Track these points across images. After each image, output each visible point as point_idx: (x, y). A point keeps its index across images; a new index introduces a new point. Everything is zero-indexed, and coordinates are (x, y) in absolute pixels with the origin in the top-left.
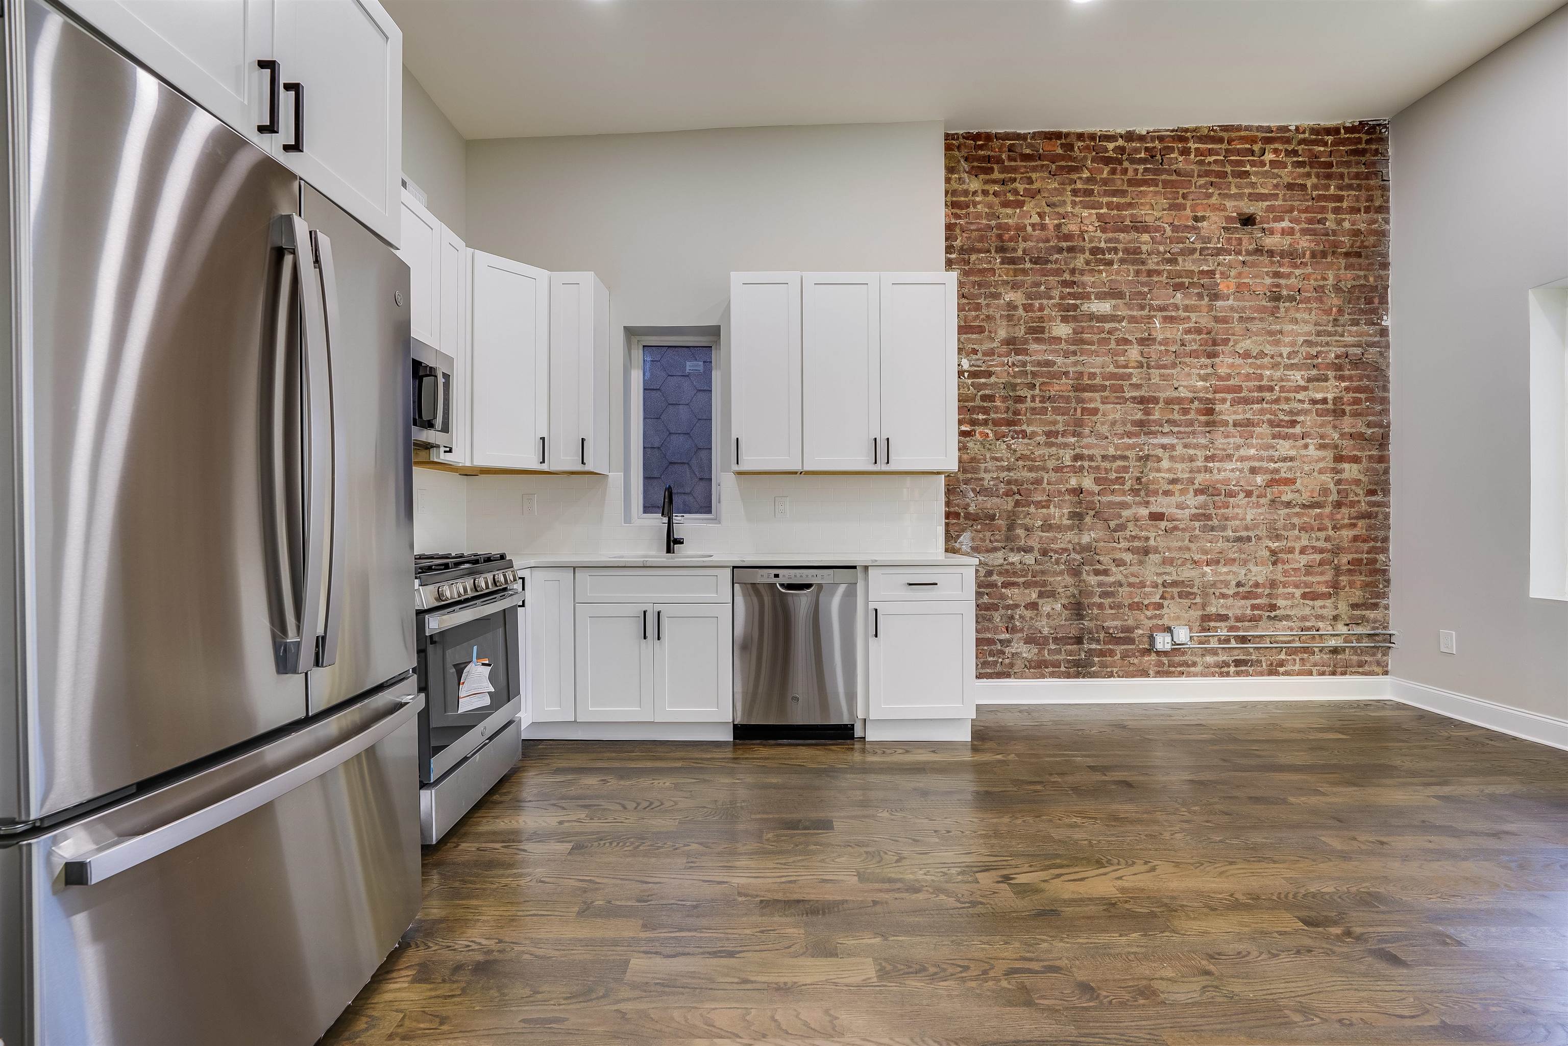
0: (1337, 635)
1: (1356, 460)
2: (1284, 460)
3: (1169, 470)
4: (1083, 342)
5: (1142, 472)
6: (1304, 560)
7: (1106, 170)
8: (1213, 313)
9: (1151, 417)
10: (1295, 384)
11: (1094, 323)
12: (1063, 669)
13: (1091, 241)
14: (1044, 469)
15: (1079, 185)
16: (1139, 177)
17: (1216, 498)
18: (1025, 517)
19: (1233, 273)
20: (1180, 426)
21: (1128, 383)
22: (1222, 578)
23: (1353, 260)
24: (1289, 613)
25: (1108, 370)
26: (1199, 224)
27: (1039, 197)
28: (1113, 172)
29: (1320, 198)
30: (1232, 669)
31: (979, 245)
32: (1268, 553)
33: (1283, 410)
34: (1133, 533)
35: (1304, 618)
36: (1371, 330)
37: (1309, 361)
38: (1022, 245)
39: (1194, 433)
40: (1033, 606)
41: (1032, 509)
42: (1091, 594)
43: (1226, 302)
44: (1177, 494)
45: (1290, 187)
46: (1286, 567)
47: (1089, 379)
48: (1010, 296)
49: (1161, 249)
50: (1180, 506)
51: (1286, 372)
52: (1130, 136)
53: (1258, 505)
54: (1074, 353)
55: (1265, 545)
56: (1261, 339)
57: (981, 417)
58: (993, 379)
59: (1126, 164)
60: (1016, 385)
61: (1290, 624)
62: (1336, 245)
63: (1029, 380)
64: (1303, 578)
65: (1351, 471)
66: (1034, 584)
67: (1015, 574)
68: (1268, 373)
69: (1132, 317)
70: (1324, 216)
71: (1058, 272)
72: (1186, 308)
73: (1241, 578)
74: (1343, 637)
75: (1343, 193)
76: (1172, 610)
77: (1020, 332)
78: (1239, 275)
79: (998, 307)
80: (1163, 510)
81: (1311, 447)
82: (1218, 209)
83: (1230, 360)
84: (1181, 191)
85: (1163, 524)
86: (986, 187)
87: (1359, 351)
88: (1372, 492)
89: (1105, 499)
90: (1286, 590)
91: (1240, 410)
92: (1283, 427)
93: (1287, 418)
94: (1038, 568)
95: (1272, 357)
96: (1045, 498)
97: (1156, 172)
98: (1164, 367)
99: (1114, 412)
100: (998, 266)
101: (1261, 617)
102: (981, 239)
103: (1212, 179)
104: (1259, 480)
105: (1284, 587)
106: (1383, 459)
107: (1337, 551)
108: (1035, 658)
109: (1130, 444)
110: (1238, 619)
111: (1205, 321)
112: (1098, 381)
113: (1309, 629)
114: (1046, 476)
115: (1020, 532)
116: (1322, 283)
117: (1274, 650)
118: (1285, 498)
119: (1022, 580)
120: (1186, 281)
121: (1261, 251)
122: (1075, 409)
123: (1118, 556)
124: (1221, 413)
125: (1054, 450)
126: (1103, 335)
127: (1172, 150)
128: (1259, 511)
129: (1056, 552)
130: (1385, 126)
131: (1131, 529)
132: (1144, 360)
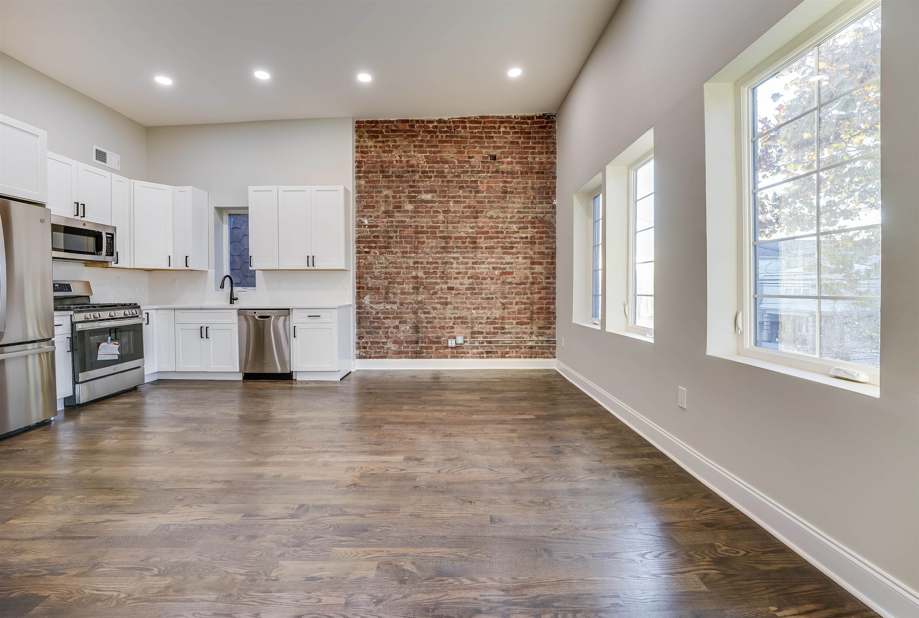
0: (532, 340)
1: (540, 264)
2: (508, 263)
3: (457, 268)
4: (418, 212)
5: (444, 269)
6: (517, 308)
7: (429, 136)
8: (476, 199)
9: (449, 245)
10: (513, 230)
11: (423, 204)
12: (410, 355)
13: (422, 168)
14: (401, 268)
15: (417, 143)
16: (444, 139)
17: (478, 280)
18: (393, 289)
19: (485, 181)
20: (461, 249)
21: (438, 230)
22: (480, 315)
23: (540, 175)
24: (511, 331)
25: (429, 224)
26: (471, 160)
27: (399, 148)
28: (432, 137)
29: (525, 148)
30: (485, 355)
31: (372, 170)
32: (501, 305)
33: (508, 242)
34: (440, 296)
35: (517, 333)
36: (548, 206)
37: (520, 220)
38: (391, 170)
39: (467, 252)
40: (397, 327)
41: (396, 285)
42: (422, 322)
43: (482, 194)
44: (460, 278)
45: (512, 143)
46: (509, 310)
47: (421, 228)
48: (386, 192)
49: (453, 171)
50: (461, 284)
51: (509, 225)
52: (440, 121)
53: (496, 284)
54: (415, 217)
55: (499, 301)
56: (498, 210)
57: (373, 245)
58: (378, 229)
59: (438, 134)
60: (389, 231)
61: (511, 336)
62: (532, 168)
63: (395, 229)
64: (517, 315)
65: (538, 268)
66: (398, 318)
67: (388, 313)
68: (501, 225)
69: (440, 201)
70: (527, 155)
71: (407, 182)
72: (464, 197)
73: (489, 315)
74: (535, 341)
75: (535, 145)
76: (457, 329)
77: (391, 208)
78: (488, 182)
79: (381, 197)
80: (454, 286)
81: (520, 258)
82: (479, 153)
83: (484, 220)
84: (463, 145)
85: (454, 292)
86: (376, 144)
87: (542, 215)
88: (548, 278)
89: (428, 281)
90: (509, 321)
91: (488, 242)
92: (508, 249)
93: (509, 245)
94: (399, 311)
95: (503, 219)
96: (401, 280)
97: (451, 137)
98: (455, 223)
99: (433, 243)
100: (381, 179)
101: (498, 333)
102: (374, 167)
103: (476, 140)
104: (497, 272)
105: (508, 319)
106: (553, 263)
107: (532, 303)
108: (398, 350)
109: (438, 257)
110: (487, 333)
111: (473, 203)
112: (425, 229)
113: (519, 338)
114: (402, 271)
115: (391, 295)
116: (526, 185)
117: (504, 347)
118: (508, 280)
119: (391, 316)
120: (465, 185)
121: (498, 171)
122: (415, 242)
123: (434, 305)
124: (479, 243)
125: (405, 260)
126: (427, 209)
127: (458, 127)
128: (497, 286)
129: (407, 304)
130: (554, 116)
131: (440, 294)
132: (446, 220)
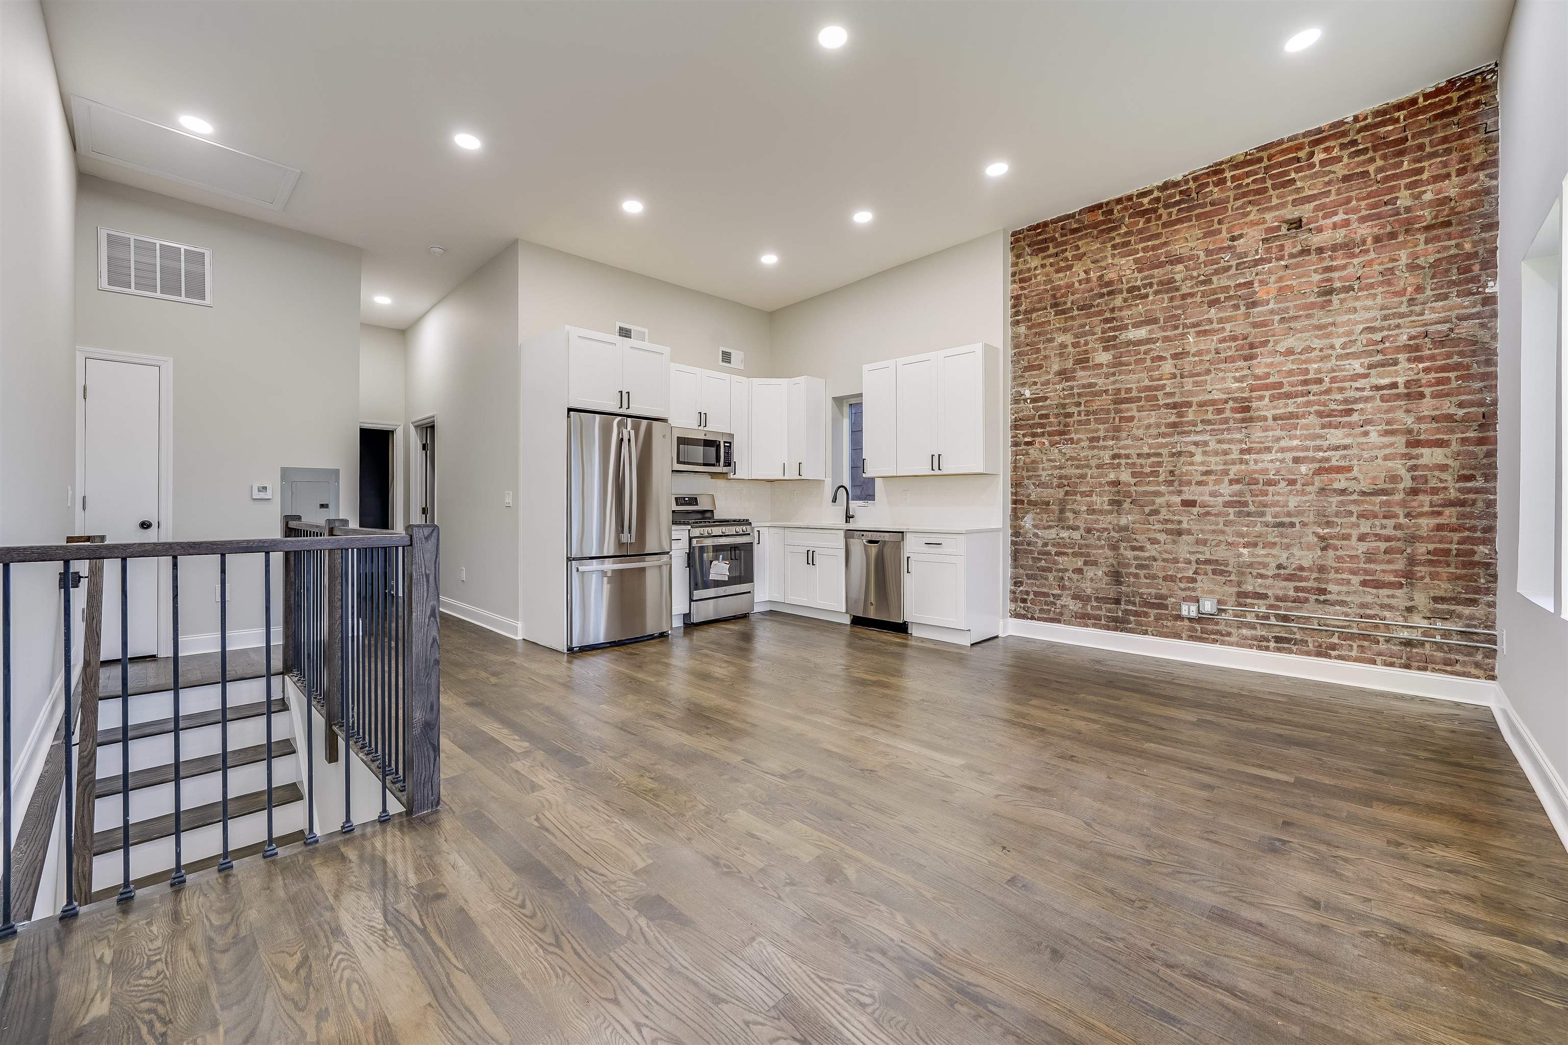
0: (1411, 627)
1: (1441, 443)
2: (1336, 448)
3: (1202, 463)
4: (1122, 364)
5: (1175, 466)
6: (1362, 547)
7: (1142, 220)
8: (1251, 320)
9: (1187, 419)
10: (1351, 373)
11: (1131, 348)
12: (1103, 622)
13: (1128, 282)
14: (1088, 466)
15: (1118, 240)
16: (1174, 217)
17: (1253, 487)
19: (1273, 278)
20: (1214, 424)
21: (1162, 392)
22: (1259, 560)
24: (1345, 599)
25: (1143, 384)
26: (1235, 243)
27: (1085, 258)
28: (1148, 220)
29: (1387, 179)
30: (1272, 644)
31: (1038, 306)
32: (1316, 539)
33: (1335, 400)
34: (1165, 517)
35: (1363, 606)
36: (1466, 301)
37: (1371, 348)
38: (1073, 298)
39: (1228, 429)
40: (1079, 571)
41: (1078, 498)
42: (1128, 565)
43: (1266, 307)
44: (1211, 484)
45: (1346, 178)
46: (1339, 553)
47: (1126, 393)
48: (1060, 338)
49: (1195, 274)
50: (1213, 494)
51: (1338, 363)
53: (1303, 493)
54: (1114, 374)
55: (1311, 531)
56: (1307, 334)
57: (1039, 430)
58: (1048, 402)
59: (1161, 211)
60: (1066, 404)
61: (1344, 609)
62: (1409, 222)
63: (1077, 400)
64: (1362, 565)
65: (1428, 456)
66: (1081, 555)
67: (1065, 546)
68: (1315, 366)
69: (1166, 337)
70: (1394, 195)
71: (1100, 313)
72: (1220, 321)
73: (1283, 560)
74: (1420, 630)
75: (1422, 165)
76: (1203, 583)
77: (1069, 364)
78: (1281, 279)
79: (1053, 348)
80: (1196, 498)
81: (1373, 434)
82: (1257, 224)
83: (1269, 360)
84: (1216, 219)
85: (1195, 510)
86: (1044, 262)
87: (1445, 327)
88: (1468, 478)
89: (1140, 489)
90: (1339, 576)
91: (1281, 405)
92: (1336, 416)
93: (1343, 407)
94: (1083, 542)
95: (1319, 351)
96: (1088, 489)
97: (1189, 209)
98: (1198, 375)
99: (1152, 418)
100: (1053, 317)
102: (1040, 301)
103: (1250, 199)
104: (1303, 469)
105: (1335, 572)
106: (1486, 441)
107: (1413, 539)
108: (1080, 611)
109: (1162, 443)
110: (1278, 598)
111: (1241, 328)
112: (1134, 394)
113: (1370, 617)
114: (1090, 472)
115: (1069, 515)
116: (1390, 265)
117: (1324, 633)
118: (1336, 485)
119: (1070, 551)
120: (1222, 296)
121: (1309, 250)
122: (1114, 418)
123: (1153, 535)
124: (1258, 409)
125: (1096, 452)
126: (1139, 357)
127: (1208, 184)
128: (1304, 498)
129: (1098, 531)
130: (1493, 71)
131: (1164, 514)
132: (1178, 372)
